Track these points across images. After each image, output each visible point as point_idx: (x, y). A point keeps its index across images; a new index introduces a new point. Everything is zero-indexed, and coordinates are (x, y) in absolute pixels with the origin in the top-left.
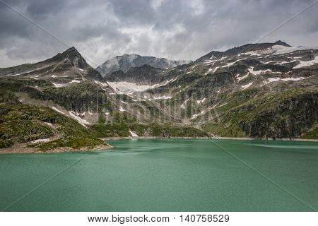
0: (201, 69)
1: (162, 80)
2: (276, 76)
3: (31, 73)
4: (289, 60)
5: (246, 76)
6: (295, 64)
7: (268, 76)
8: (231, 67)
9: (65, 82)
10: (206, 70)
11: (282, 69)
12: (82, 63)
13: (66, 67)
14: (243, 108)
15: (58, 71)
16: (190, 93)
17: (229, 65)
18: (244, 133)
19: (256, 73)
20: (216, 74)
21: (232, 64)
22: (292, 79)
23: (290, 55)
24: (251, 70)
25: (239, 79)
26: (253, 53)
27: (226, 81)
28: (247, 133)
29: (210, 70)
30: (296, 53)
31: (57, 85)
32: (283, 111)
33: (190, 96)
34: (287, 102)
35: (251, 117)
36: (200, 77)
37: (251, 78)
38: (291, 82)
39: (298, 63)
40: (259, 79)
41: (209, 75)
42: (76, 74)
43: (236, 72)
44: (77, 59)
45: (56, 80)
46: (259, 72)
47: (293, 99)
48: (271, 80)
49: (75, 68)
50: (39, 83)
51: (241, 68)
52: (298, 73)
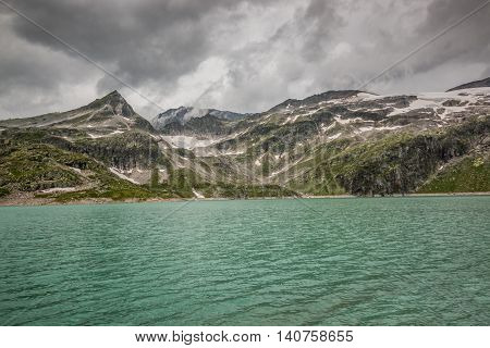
0: (278, 118)
1: (230, 133)
2: (369, 125)
3: (60, 123)
4: (381, 107)
5: (333, 125)
6: (388, 111)
7: (359, 125)
8: (314, 115)
9: (104, 133)
10: (283, 119)
11: (375, 117)
12: (127, 111)
13: (106, 115)
14: (338, 159)
15: (95, 119)
16: (266, 146)
17: (311, 113)
18: (343, 190)
19: (344, 122)
20: (296, 123)
21: (315, 111)
22: (387, 128)
23: (381, 101)
24: (338, 119)
25: (325, 129)
26: (336, 102)
27: (309, 132)
28: (347, 190)
29: (289, 119)
30: (387, 100)
31: (93, 136)
32: (392, 159)
33: (266, 150)
34: (394, 149)
35: (350, 169)
36: (278, 127)
37: (338, 128)
38: (388, 131)
39: (392, 110)
40: (349, 129)
41: (288, 124)
42: (120, 123)
43: (320, 121)
44: (121, 106)
45: (92, 130)
46: (348, 121)
47: (403, 145)
48: (363, 129)
49: (119, 117)
50: (69, 132)
51: (325, 117)
52: (393, 120)
